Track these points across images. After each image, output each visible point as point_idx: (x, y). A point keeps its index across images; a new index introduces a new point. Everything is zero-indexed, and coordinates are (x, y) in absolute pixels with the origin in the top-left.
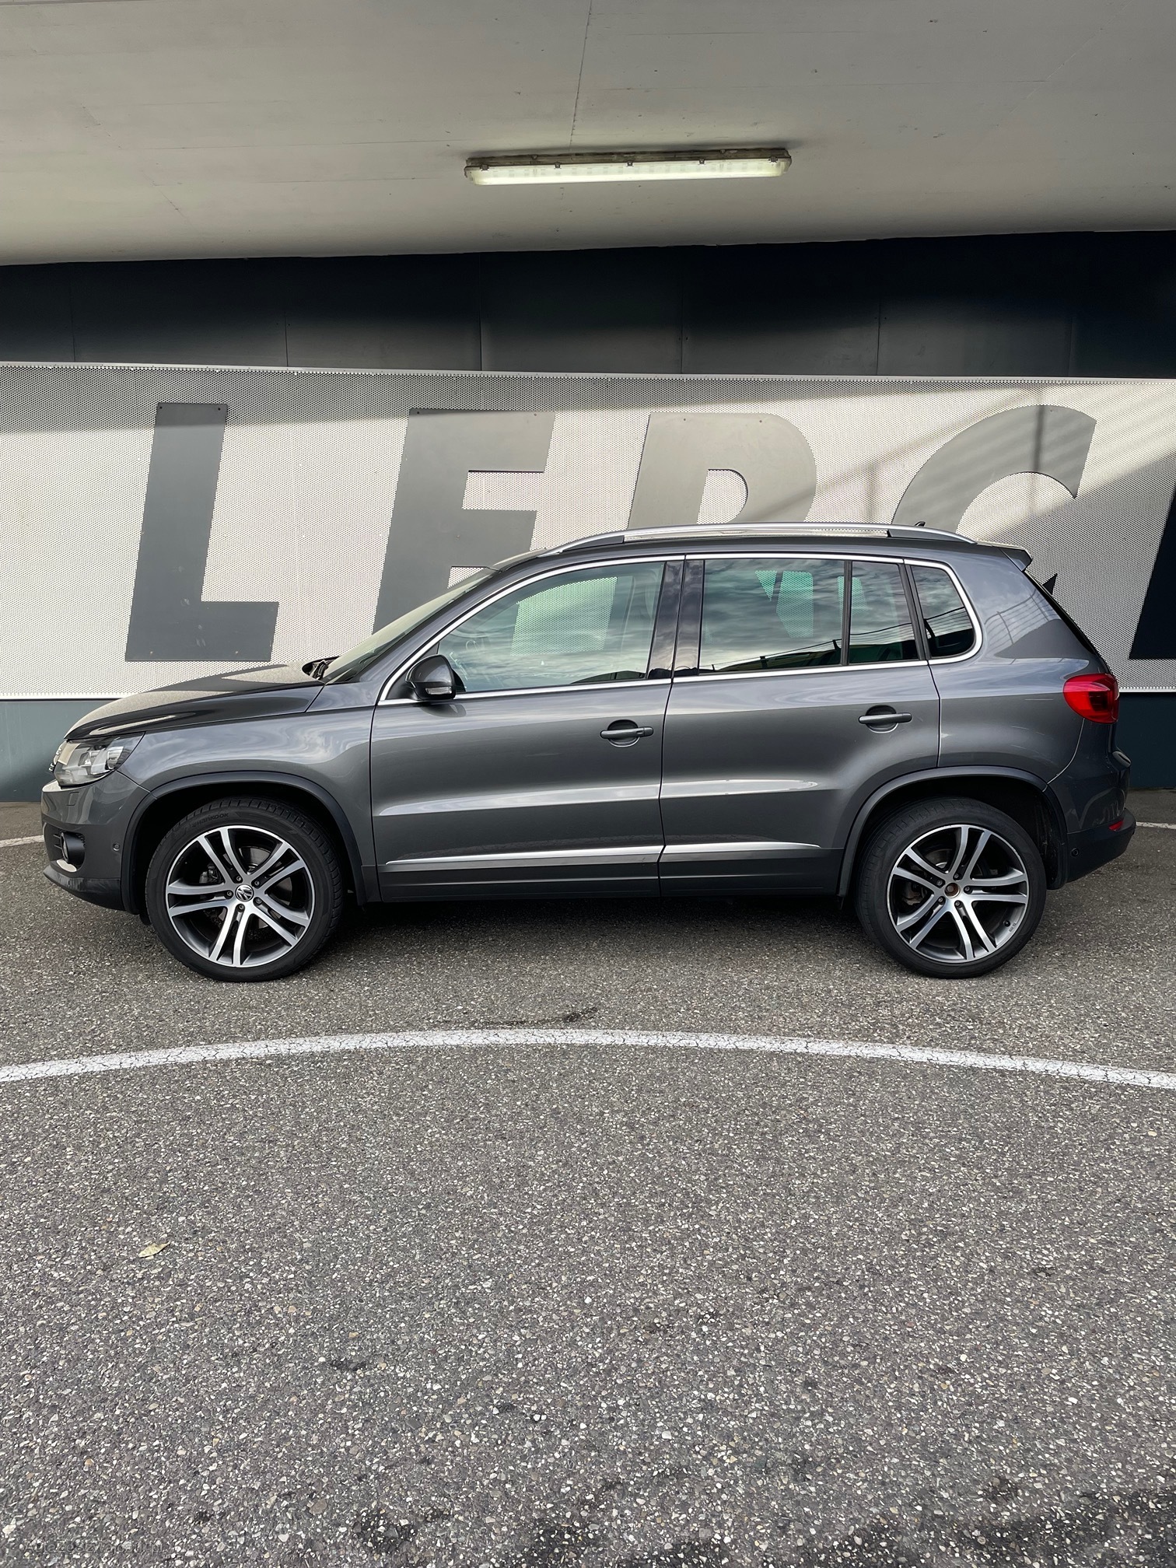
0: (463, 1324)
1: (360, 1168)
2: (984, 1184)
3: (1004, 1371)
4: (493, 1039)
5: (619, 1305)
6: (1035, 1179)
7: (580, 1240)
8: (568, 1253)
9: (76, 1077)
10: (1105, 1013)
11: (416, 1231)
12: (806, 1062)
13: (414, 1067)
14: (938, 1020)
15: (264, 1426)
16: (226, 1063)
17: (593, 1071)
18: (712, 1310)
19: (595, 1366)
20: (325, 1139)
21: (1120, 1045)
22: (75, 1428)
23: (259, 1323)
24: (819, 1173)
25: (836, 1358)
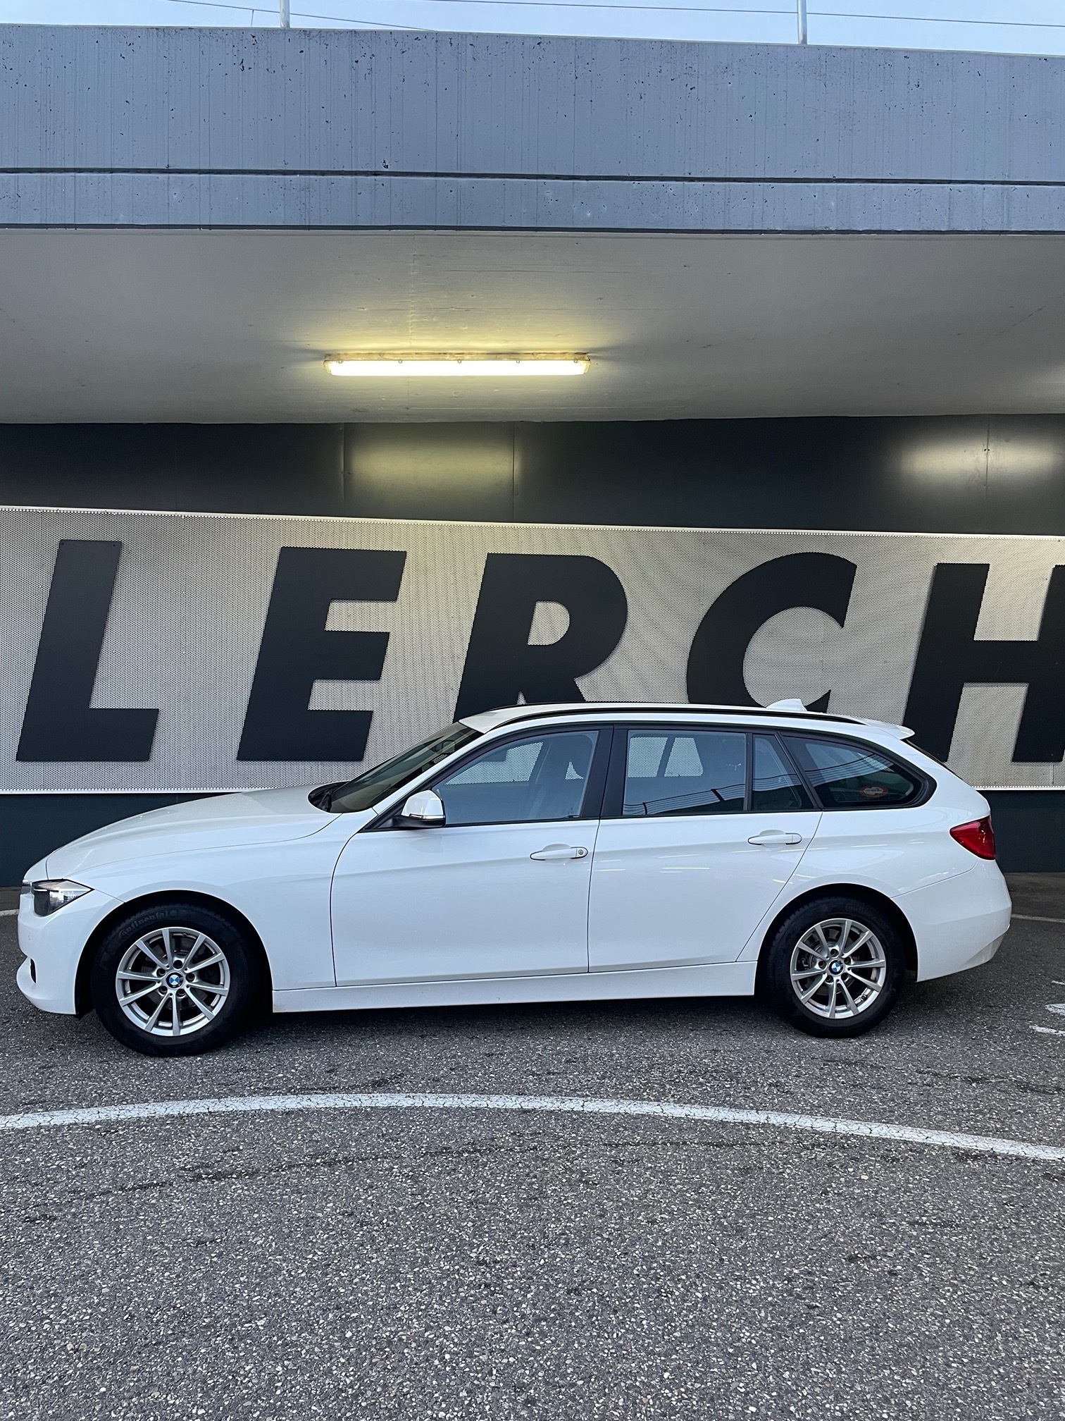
0: (234, 1358)
1: (165, 1221)
2: (713, 1224)
3: (699, 1385)
4: (305, 1103)
5: (375, 1338)
6: (758, 1219)
7: (351, 1281)
8: (338, 1294)
10: (845, 1072)
11: (206, 1277)
12: (581, 1118)
13: (230, 1130)
14: (701, 1080)
16: (59, 1128)
17: (390, 1131)
18: (456, 1340)
19: (345, 1391)
20: (137, 1196)
21: (852, 1100)
23: (52, 1358)
24: (572, 1217)
25: (556, 1379)
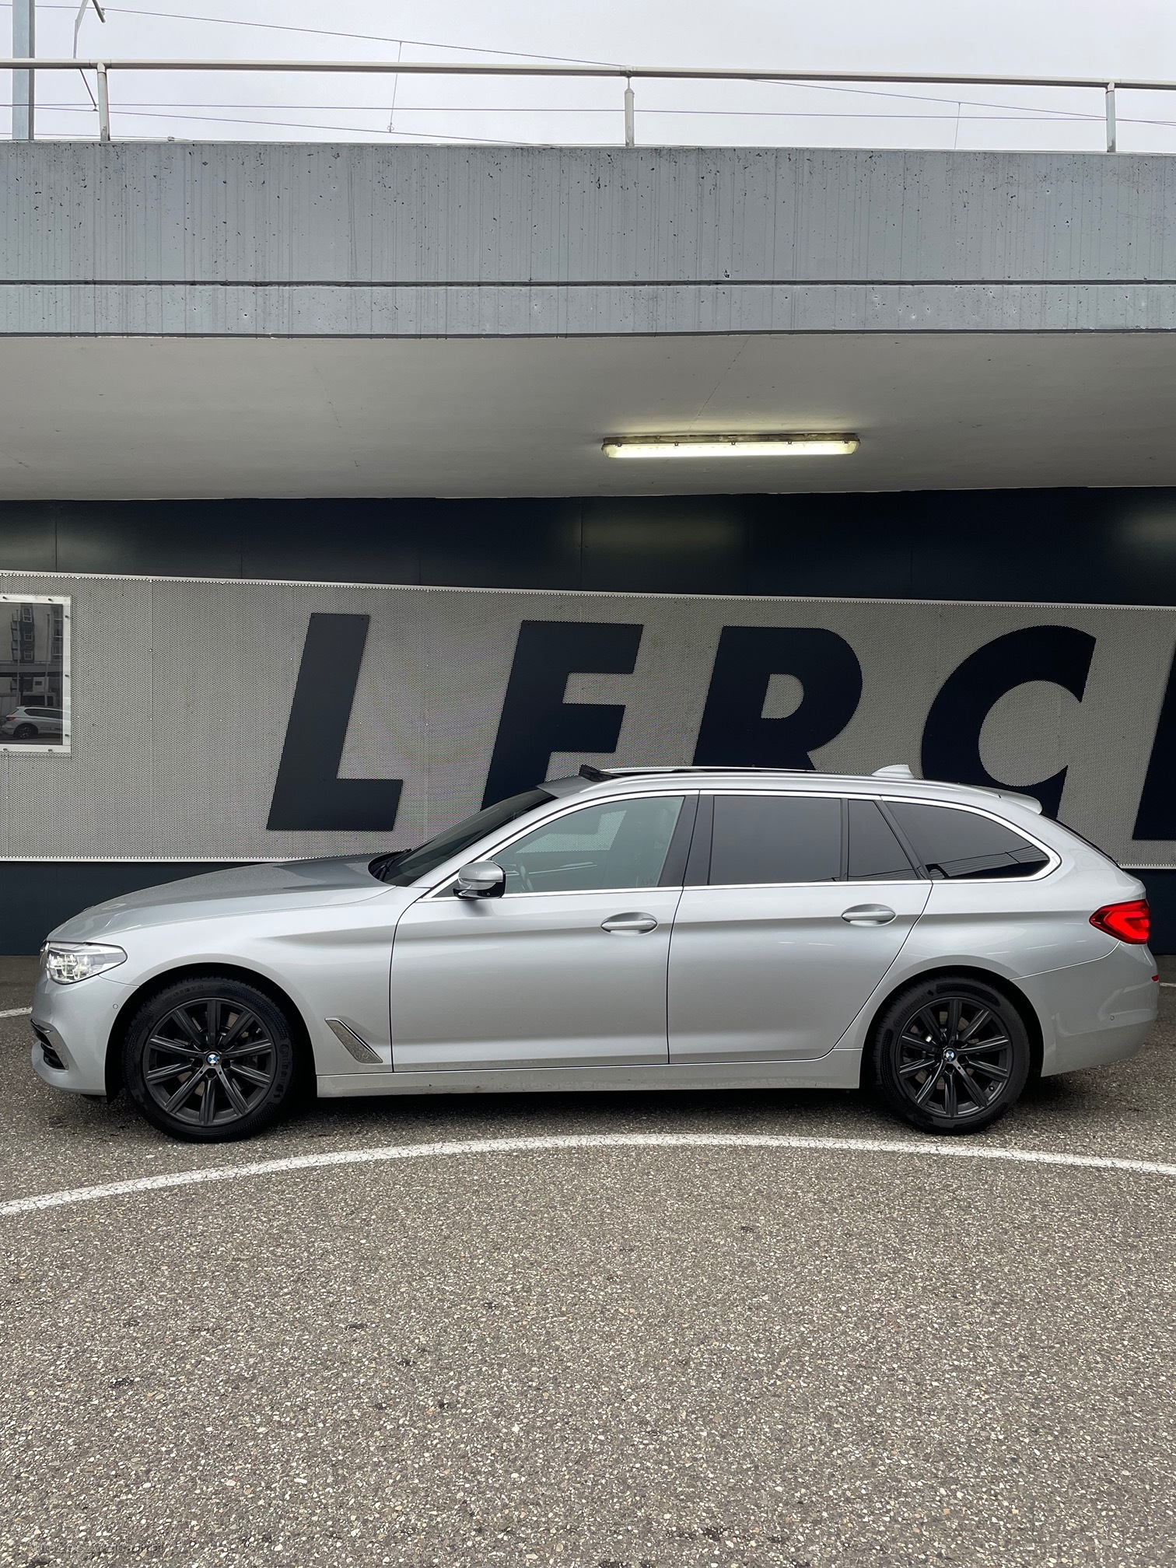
12: (940, 1160)
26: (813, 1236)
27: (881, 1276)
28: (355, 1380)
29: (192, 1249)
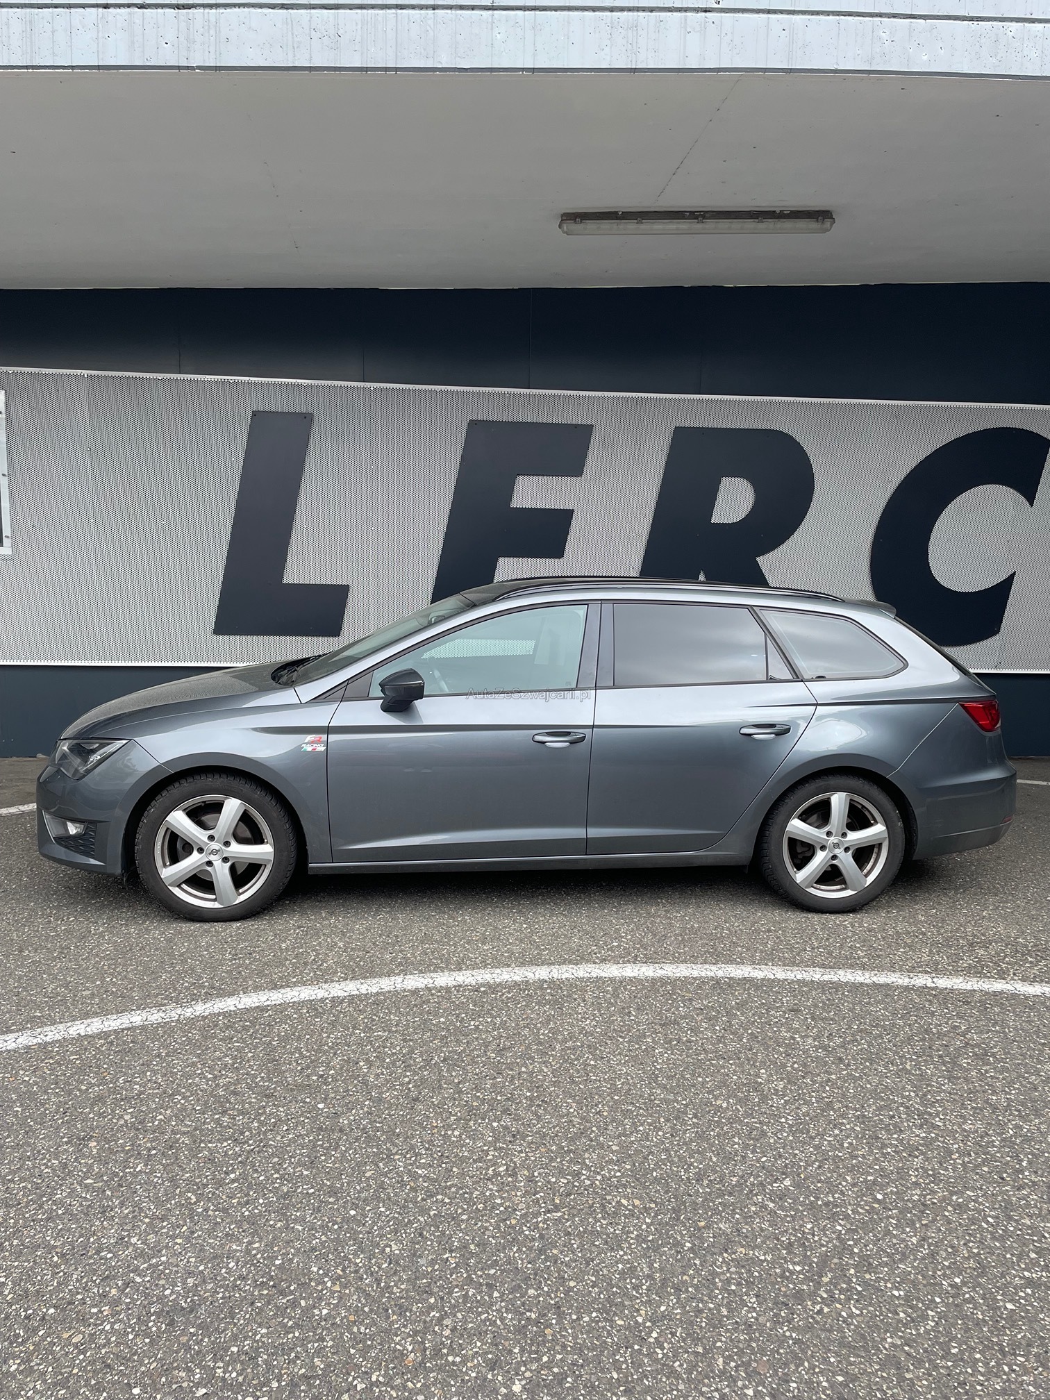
0: (787, 1216)
4: (660, 973)
5: (908, 1200)
7: (842, 1145)
8: (839, 1157)
9: (327, 1001)
11: (700, 1137)
12: (940, 995)
13: (610, 996)
15: (675, 1300)
16: (448, 989)
17: (764, 1001)
18: (987, 1205)
19: (919, 1251)
22: (519, 1302)
23: (617, 1213)
24: (1007, 1090)
26: (825, 1095)
27: (912, 1150)
28: (317, 1312)
29: (127, 1117)
